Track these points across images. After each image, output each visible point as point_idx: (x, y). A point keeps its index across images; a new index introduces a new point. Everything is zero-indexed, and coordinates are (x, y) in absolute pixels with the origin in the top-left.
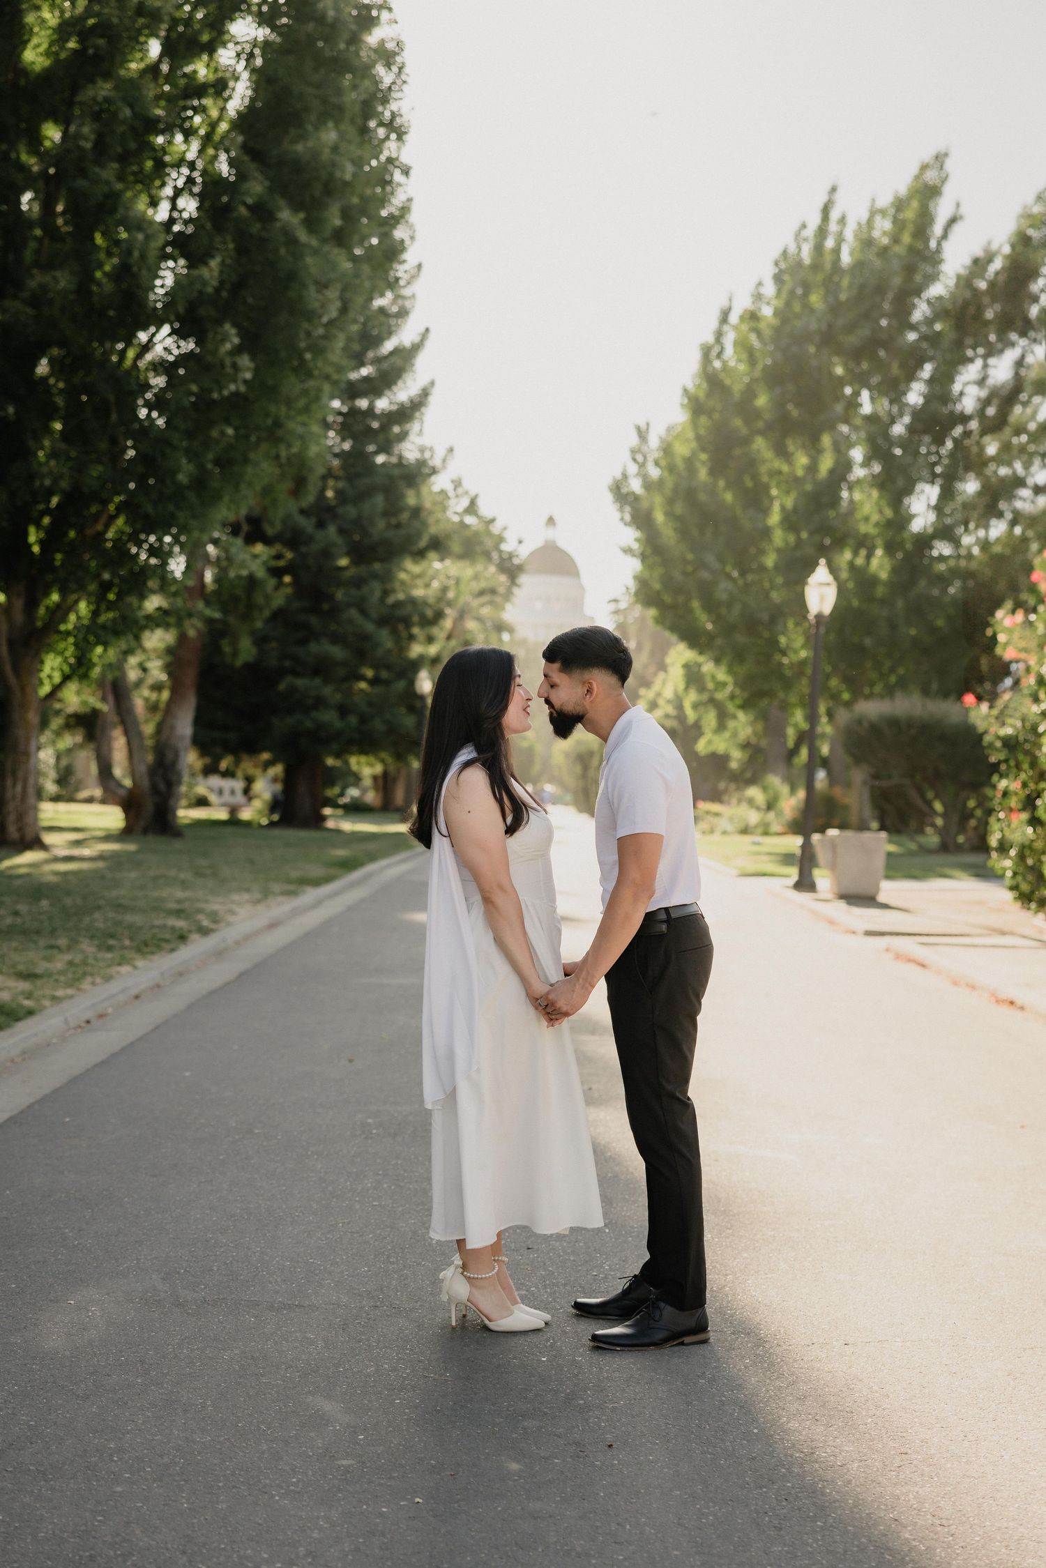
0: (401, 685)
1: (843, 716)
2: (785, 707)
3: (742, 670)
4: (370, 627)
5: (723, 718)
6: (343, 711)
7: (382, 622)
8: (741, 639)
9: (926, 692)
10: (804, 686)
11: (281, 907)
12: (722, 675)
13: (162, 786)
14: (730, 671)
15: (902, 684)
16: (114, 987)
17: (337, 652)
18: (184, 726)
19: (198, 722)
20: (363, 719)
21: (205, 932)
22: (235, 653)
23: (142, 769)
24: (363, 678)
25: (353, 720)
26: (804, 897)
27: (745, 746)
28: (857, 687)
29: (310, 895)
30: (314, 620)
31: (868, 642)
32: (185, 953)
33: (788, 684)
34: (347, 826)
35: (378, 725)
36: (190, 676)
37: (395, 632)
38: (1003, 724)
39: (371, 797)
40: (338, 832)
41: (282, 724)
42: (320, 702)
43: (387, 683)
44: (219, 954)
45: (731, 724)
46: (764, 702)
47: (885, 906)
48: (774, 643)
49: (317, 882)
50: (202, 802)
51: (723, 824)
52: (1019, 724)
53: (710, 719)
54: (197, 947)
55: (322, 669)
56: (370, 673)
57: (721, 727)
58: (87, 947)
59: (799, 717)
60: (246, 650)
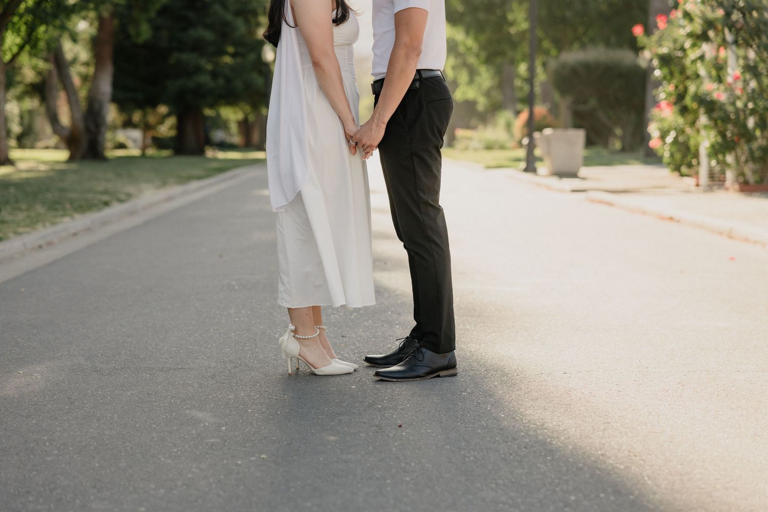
0: (252, 56)
1: (553, 64)
2: (514, 63)
3: (483, 38)
4: (229, 17)
5: (473, 73)
6: (214, 75)
7: (238, 13)
8: (481, 15)
9: (608, 44)
10: (525, 48)
11: (174, 190)
12: (470, 42)
13: (92, 127)
14: (476, 39)
15: (593, 41)
16: (58, 228)
17: (208, 35)
18: (106, 87)
19: (116, 85)
20: (228, 80)
21: (120, 201)
22: (138, 34)
23: (79, 115)
24: (227, 53)
25: (221, 81)
26: (529, 176)
27: (487, 94)
28: (560, 45)
29: (194, 184)
30: (191, 15)
31: (568, 14)
32: (107, 212)
33: (514, 45)
34: (221, 155)
35: (238, 84)
36: (108, 51)
37: (247, 21)
38: (661, 46)
39: (236, 139)
40: (215, 160)
41: (173, 85)
42: (198, 70)
43: (243, 55)
44: (132, 213)
45: (478, 79)
46: (499, 60)
47: (584, 179)
48: (504, 18)
49: (199, 178)
50: (122, 146)
51: (474, 144)
52: (671, 45)
53: (463, 77)
54: (116, 209)
55: (198, 47)
56: (231, 49)
57: (471, 81)
58: (40, 209)
59: (523, 68)
60: (145, 32)
